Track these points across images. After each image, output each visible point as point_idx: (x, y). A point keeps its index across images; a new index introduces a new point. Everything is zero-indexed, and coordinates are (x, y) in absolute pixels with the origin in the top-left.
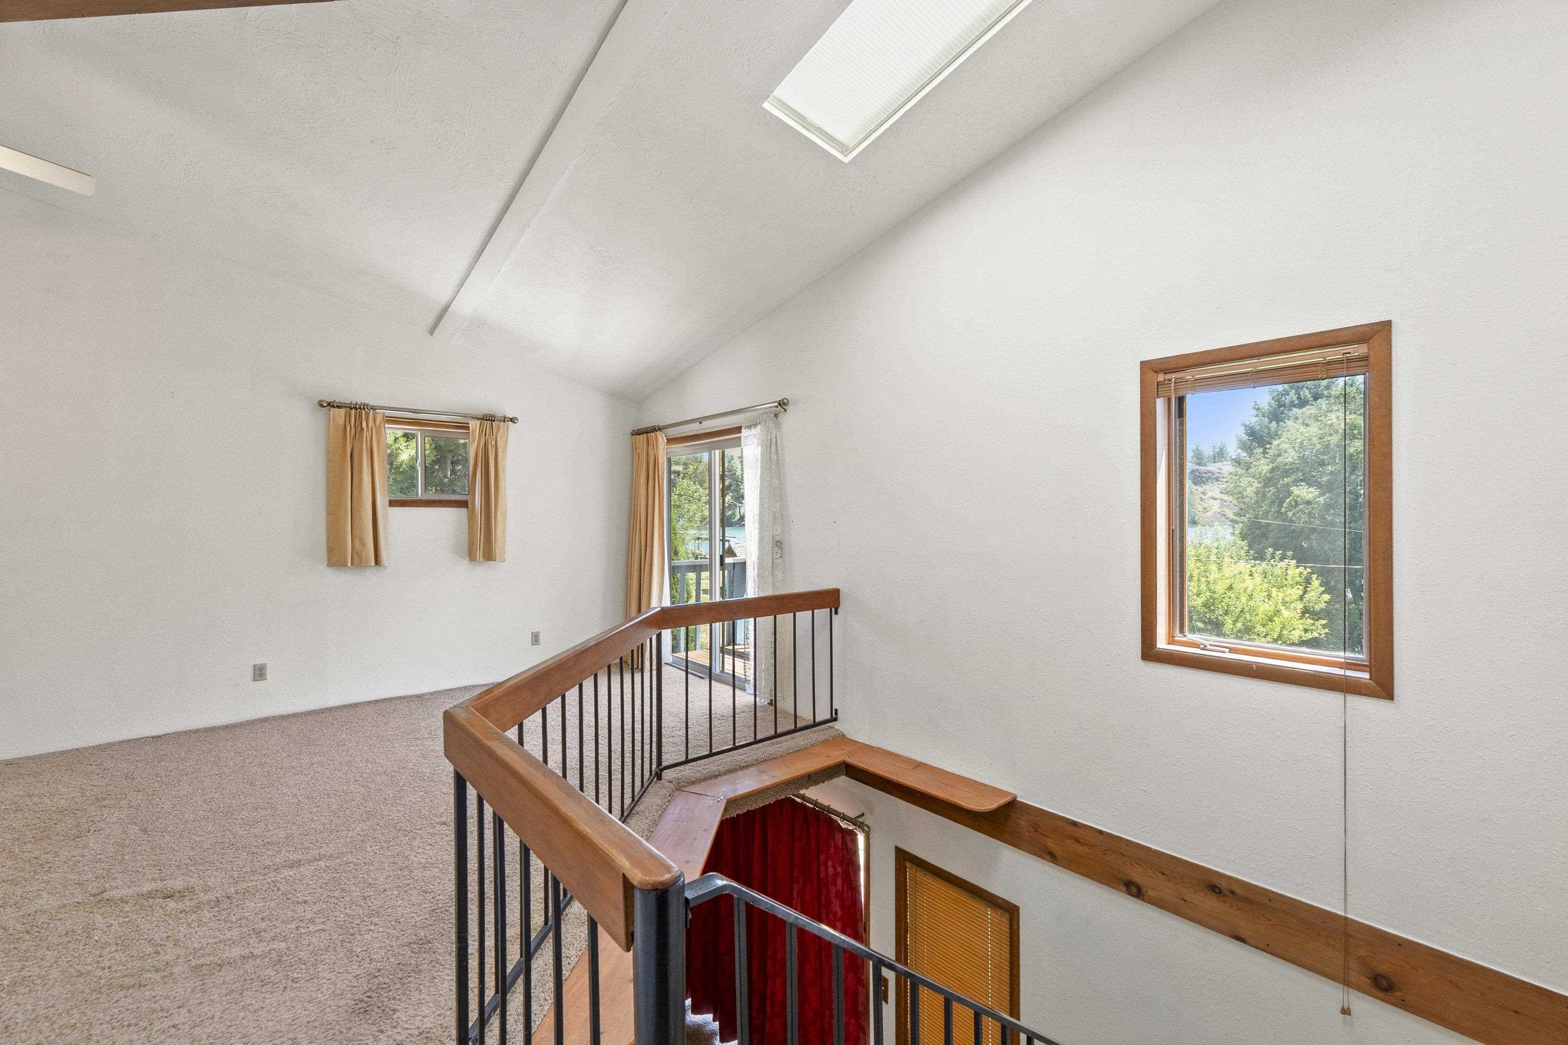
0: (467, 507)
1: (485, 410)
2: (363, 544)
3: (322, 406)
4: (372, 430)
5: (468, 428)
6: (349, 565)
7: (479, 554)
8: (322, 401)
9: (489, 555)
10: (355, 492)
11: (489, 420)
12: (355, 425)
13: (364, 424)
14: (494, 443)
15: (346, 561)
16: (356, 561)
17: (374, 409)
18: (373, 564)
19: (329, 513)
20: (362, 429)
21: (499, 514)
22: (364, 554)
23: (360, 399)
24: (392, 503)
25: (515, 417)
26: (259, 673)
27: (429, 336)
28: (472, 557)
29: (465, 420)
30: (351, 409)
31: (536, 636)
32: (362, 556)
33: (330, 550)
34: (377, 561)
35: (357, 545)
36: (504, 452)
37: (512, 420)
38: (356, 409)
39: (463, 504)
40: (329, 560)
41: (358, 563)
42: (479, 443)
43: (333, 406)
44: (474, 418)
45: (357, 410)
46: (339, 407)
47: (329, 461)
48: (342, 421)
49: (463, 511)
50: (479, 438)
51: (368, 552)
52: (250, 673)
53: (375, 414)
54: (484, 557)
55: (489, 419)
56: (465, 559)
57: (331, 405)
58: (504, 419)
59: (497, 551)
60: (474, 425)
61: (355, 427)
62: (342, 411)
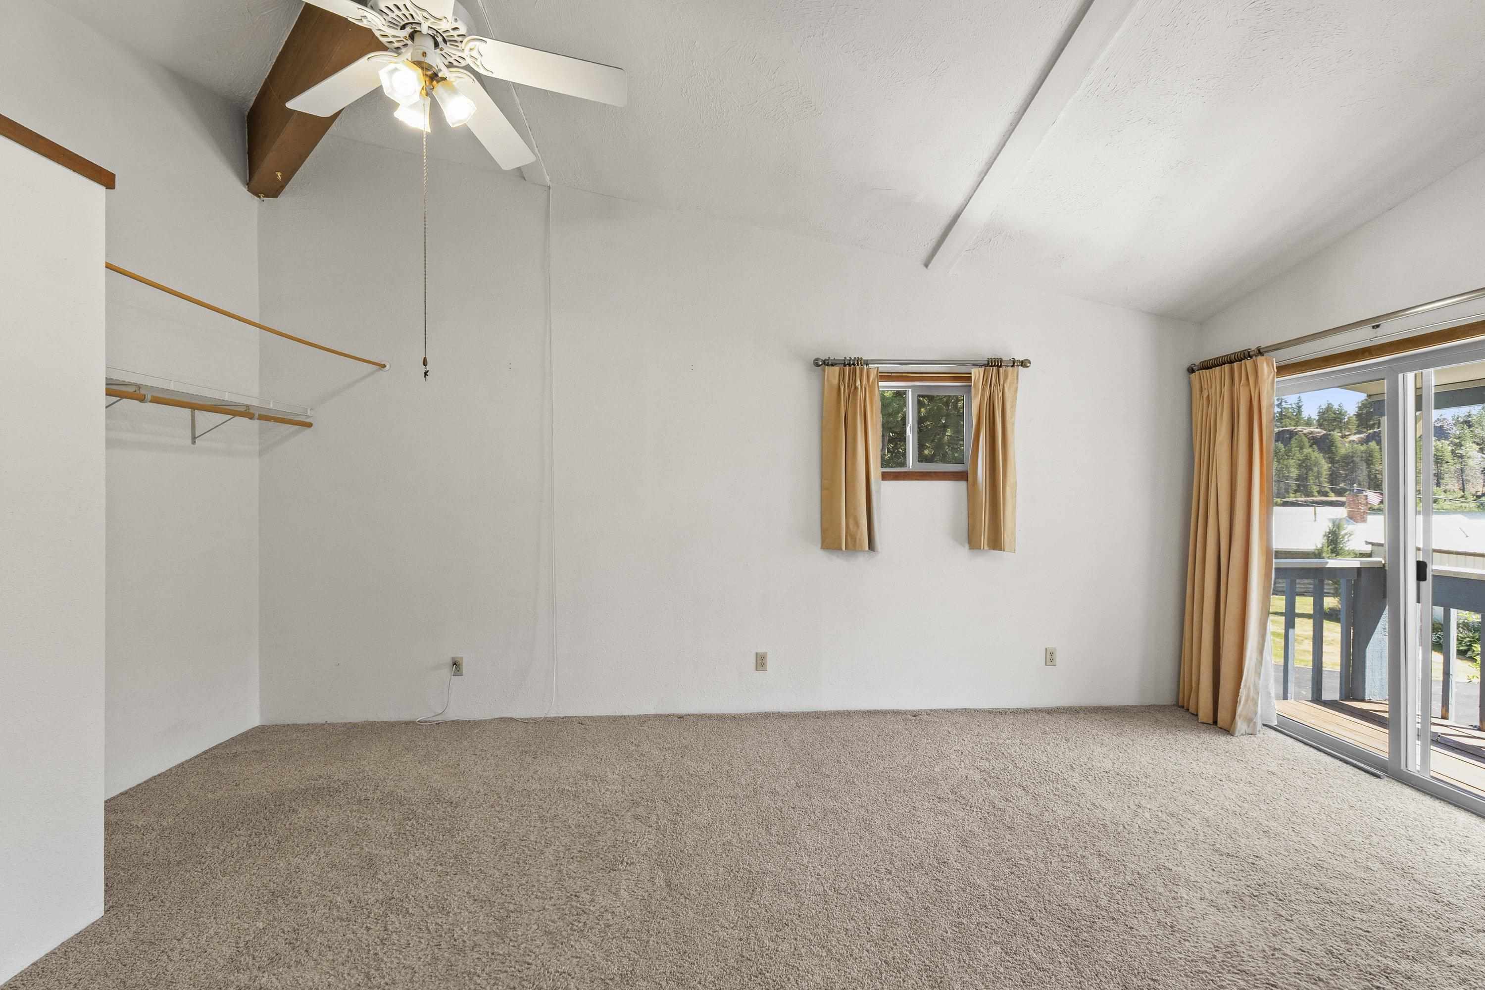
0: (967, 480)
1: (987, 352)
2: (857, 524)
3: (817, 365)
4: (865, 388)
5: (969, 379)
6: (844, 549)
7: (984, 540)
8: (817, 359)
9: (996, 543)
10: (849, 462)
11: (994, 366)
12: (849, 383)
13: (858, 383)
14: (1000, 395)
15: (840, 544)
16: (850, 545)
17: (867, 364)
18: (867, 549)
19: (823, 488)
20: (856, 388)
21: (1008, 489)
22: (858, 537)
23: (853, 355)
24: (885, 476)
25: (1027, 360)
26: (761, 662)
27: (925, 268)
28: (973, 543)
29: (963, 369)
30: (845, 365)
31: (1052, 654)
32: (856, 539)
33: (824, 531)
34: (871, 546)
35: (851, 526)
36: (1013, 406)
37: (1024, 364)
38: (850, 365)
39: (961, 476)
40: (823, 542)
41: (852, 547)
42: (983, 396)
43: (828, 365)
44: (976, 365)
45: (852, 365)
46: (832, 365)
47: (822, 429)
48: (836, 382)
49: (962, 485)
50: (983, 389)
51: (862, 534)
52: (753, 660)
53: (868, 370)
54: (988, 545)
55: (994, 364)
56: (964, 547)
57: (827, 363)
58: (1013, 363)
59: (1006, 536)
60: (977, 373)
61: (849, 386)
62: (836, 369)
